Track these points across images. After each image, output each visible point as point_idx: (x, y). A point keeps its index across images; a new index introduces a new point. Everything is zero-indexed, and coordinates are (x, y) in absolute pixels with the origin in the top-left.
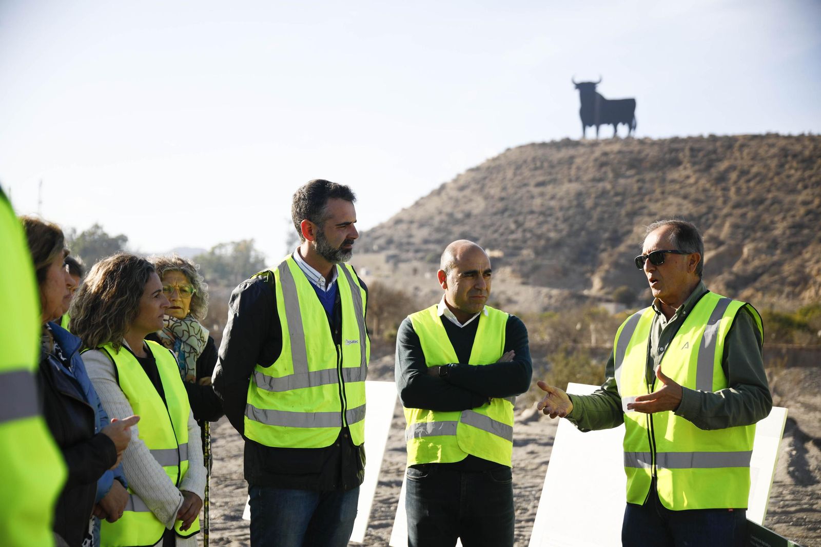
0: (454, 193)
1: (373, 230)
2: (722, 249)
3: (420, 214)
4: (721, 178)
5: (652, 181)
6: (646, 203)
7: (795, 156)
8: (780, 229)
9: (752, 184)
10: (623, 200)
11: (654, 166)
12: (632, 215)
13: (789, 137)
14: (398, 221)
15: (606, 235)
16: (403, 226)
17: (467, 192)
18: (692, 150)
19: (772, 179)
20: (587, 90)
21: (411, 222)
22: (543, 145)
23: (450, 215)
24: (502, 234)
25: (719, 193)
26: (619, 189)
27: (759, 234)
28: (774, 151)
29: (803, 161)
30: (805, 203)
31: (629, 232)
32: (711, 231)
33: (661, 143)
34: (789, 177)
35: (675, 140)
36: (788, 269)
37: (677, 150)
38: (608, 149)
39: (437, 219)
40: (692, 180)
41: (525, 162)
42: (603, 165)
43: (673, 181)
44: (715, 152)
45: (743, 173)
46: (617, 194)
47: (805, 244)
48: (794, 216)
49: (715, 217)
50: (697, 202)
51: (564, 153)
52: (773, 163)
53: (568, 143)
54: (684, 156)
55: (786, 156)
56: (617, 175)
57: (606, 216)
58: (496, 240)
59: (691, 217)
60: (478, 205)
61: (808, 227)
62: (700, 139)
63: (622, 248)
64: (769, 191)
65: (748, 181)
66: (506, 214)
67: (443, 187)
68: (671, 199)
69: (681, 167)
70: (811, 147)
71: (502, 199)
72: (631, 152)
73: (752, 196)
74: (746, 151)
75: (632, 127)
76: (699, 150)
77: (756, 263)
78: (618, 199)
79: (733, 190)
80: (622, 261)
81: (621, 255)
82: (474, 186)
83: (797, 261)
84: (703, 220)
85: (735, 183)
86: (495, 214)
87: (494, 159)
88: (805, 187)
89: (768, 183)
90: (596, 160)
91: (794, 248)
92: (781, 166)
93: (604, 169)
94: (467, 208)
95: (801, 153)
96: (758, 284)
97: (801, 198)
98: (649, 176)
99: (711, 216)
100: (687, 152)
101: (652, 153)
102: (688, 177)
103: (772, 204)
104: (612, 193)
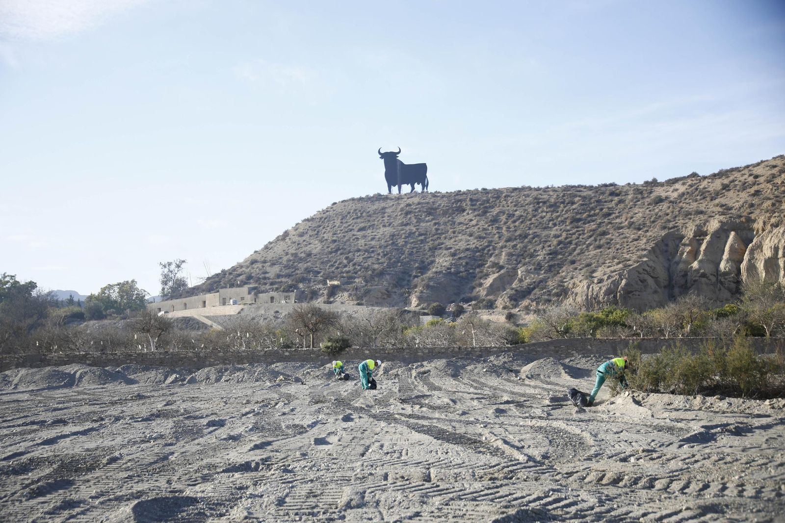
0: (296, 239)
1: (234, 269)
2: (502, 271)
3: (270, 256)
4: (495, 220)
5: (445, 223)
6: (442, 240)
7: (544, 203)
8: (541, 255)
9: (517, 224)
10: (426, 238)
11: (445, 213)
12: (433, 249)
13: (538, 189)
14: (254, 262)
15: (417, 265)
16: (260, 265)
17: (306, 237)
18: (471, 200)
19: (530, 220)
20: (390, 159)
21: (265, 262)
22: (361, 199)
23: (295, 255)
24: (337, 268)
25: (495, 231)
26: (422, 231)
27: (527, 260)
28: (529, 199)
29: (551, 206)
30: (556, 236)
31: (433, 262)
32: (492, 259)
33: (448, 195)
34: (542, 218)
35: (459, 193)
36: (551, 284)
37: (460, 201)
38: (410, 201)
39: (285, 258)
40: (474, 222)
41: (349, 213)
42: (407, 213)
43: (460, 223)
44: (488, 201)
45: (510, 216)
46: (420, 235)
47: (560, 266)
48: (550, 246)
49: (494, 249)
50: (480, 238)
51: (378, 205)
52: (530, 209)
53: (379, 197)
54: (467, 204)
55: (538, 203)
56: (419, 221)
57: (415, 250)
58: (333, 272)
59: (477, 250)
60: (316, 247)
61: (560, 253)
62: (476, 192)
63: (429, 274)
64: (530, 229)
65: (514, 222)
66: (339, 252)
67: (286, 234)
68: (460, 237)
69: (465, 214)
70: (555, 197)
71: (335, 241)
72: (428, 203)
73: (518, 233)
74: (510, 200)
75: (425, 185)
76: (477, 200)
77: (528, 281)
78: (422, 238)
79: (504, 228)
80: (431, 284)
81: (430, 279)
82: (310, 233)
83: (557, 278)
84: (486, 252)
85: (505, 223)
86: (331, 253)
87: (324, 212)
88: (555, 225)
89: (529, 223)
90: (402, 210)
91: (553, 269)
92: (536, 210)
93: (409, 216)
94: (308, 249)
95: (548, 201)
96: (532, 296)
97: (553, 233)
98: (443, 220)
99: (491, 248)
100: (469, 203)
101: (443, 203)
102: (471, 220)
103: (533, 238)
104: (417, 234)
